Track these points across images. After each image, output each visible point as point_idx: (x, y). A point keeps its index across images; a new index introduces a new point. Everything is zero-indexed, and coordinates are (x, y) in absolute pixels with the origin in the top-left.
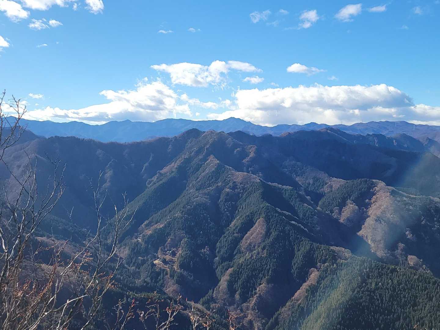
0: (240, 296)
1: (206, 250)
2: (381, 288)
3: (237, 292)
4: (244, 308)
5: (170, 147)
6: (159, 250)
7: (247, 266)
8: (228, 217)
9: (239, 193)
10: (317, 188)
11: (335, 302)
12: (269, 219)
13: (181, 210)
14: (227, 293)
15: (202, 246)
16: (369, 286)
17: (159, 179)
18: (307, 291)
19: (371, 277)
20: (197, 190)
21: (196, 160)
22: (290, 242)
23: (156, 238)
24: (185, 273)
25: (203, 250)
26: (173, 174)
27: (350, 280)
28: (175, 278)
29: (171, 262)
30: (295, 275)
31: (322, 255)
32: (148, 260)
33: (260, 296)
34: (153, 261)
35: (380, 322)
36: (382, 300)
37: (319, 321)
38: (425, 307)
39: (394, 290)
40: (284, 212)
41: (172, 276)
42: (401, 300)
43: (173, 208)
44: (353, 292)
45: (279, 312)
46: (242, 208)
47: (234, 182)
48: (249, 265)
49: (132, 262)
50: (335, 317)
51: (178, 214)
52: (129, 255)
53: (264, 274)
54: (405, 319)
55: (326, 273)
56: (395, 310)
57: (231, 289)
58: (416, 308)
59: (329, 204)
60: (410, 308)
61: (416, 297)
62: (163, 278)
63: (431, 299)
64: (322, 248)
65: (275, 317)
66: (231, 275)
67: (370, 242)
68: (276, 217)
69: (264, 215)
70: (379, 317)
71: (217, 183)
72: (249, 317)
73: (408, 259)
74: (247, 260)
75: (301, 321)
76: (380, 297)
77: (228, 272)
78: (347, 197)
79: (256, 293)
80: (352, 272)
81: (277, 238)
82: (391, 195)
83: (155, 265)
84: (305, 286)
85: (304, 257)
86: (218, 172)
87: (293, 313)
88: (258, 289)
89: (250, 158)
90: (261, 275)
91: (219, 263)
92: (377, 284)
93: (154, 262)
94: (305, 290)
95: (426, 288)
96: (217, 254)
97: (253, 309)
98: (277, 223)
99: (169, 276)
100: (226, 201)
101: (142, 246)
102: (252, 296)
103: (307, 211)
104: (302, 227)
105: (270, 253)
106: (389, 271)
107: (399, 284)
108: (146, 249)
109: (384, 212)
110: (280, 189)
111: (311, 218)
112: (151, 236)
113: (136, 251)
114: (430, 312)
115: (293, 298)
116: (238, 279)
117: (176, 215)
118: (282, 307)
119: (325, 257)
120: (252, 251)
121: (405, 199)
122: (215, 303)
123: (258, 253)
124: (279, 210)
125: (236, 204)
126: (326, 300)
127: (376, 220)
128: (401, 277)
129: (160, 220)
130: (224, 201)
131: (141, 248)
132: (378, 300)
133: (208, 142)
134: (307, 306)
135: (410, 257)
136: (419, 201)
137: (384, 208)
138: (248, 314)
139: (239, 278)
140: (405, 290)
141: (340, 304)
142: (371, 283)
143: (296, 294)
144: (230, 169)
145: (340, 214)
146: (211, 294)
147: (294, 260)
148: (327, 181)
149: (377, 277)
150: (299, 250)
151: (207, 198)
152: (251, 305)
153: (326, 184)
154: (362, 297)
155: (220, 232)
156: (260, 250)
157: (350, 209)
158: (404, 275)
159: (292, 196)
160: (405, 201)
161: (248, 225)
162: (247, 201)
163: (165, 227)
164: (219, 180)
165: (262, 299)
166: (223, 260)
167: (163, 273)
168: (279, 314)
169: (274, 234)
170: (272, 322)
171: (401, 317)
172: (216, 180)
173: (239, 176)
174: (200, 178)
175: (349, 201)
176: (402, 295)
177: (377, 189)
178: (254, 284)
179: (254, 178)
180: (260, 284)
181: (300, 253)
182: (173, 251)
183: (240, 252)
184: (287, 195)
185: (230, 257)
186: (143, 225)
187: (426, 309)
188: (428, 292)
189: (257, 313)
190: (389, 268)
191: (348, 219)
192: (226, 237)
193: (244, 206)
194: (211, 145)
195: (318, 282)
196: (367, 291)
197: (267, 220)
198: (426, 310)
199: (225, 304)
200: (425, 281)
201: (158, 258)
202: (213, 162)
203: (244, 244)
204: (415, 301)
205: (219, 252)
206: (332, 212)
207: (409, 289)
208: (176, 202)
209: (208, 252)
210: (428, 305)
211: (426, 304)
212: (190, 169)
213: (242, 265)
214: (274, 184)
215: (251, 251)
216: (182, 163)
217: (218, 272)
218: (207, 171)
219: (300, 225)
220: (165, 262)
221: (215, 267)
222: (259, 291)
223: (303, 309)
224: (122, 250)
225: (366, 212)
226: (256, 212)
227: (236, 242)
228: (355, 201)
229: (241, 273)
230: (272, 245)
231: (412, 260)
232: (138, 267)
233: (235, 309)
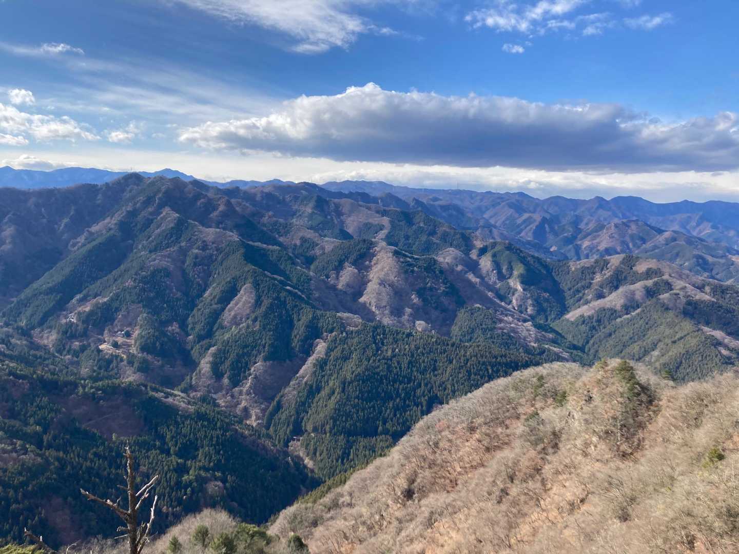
0: (230, 379)
1: (174, 328)
2: (399, 355)
3: (226, 376)
4: (236, 394)
5: (100, 196)
6: (106, 331)
7: (236, 342)
8: (199, 285)
9: (211, 255)
10: (306, 250)
11: (349, 374)
12: (258, 285)
13: (132, 278)
14: (212, 378)
15: (168, 322)
16: (384, 354)
17: (89, 240)
18: (315, 365)
19: (385, 344)
20: (150, 252)
21: (144, 214)
22: (287, 311)
23: (100, 315)
24: (149, 357)
25: (170, 328)
26: (112, 232)
27: (364, 349)
28: (136, 365)
29: (124, 345)
30: (297, 349)
31: (328, 323)
32: (89, 345)
33: (256, 377)
34: (98, 346)
35: (400, 391)
36: (400, 368)
37: (333, 398)
38: (446, 371)
39: (412, 356)
40: (275, 276)
41: (130, 363)
42: (420, 365)
43: (120, 276)
44: (369, 361)
45: (282, 393)
46: (219, 274)
47: (204, 241)
48: (238, 341)
49: (64, 349)
50: (351, 390)
51: (129, 283)
52: (60, 340)
53: (258, 350)
54: (426, 385)
55: (335, 343)
56: (415, 377)
57: (217, 374)
58: (436, 372)
59: (324, 267)
60: (430, 373)
61: (436, 361)
62: (117, 367)
63: (451, 362)
64: (328, 315)
65: (276, 399)
66: (215, 355)
67: (373, 309)
68: (267, 282)
69: (251, 280)
70: (399, 386)
71: (180, 243)
72: (244, 404)
73: (416, 325)
74: (235, 335)
75: (310, 400)
76: (398, 364)
77: (210, 351)
78: (344, 260)
79: (250, 375)
80: (365, 340)
81: (271, 308)
82: (394, 255)
83: (102, 351)
84: (311, 360)
85: (307, 327)
86: (179, 228)
87: (299, 392)
88: (252, 369)
89: (220, 212)
90: (254, 352)
91: (194, 343)
92: (393, 351)
93: (101, 347)
94: (312, 365)
95: (445, 351)
96: (190, 332)
97: (248, 393)
98: (269, 288)
99: (125, 363)
100: (195, 265)
101: (79, 328)
102: (246, 378)
103: (302, 275)
104: (299, 293)
105: (264, 325)
106: (404, 336)
107: (417, 348)
108: (86, 330)
109: (387, 274)
110: (264, 249)
111: (307, 283)
112: (91, 313)
113: (69, 334)
114: (451, 376)
115: (298, 375)
116: (224, 360)
117: (127, 284)
118: (285, 388)
119: (332, 325)
120: (239, 324)
121: (408, 259)
122: (196, 391)
123: (248, 327)
124: (269, 274)
125: (208, 268)
126: (338, 374)
127: (380, 284)
128: (418, 342)
129: (101, 292)
130: (192, 265)
131: (76, 330)
132: (396, 368)
133: (159, 191)
134: (317, 382)
135: (418, 322)
136: (423, 262)
137: (388, 270)
138: (241, 401)
139: (226, 358)
140: (423, 354)
141: (356, 376)
142: (387, 350)
143: (301, 371)
144: (196, 225)
145: (337, 278)
146: (189, 380)
147: (295, 332)
148: (319, 242)
149: (392, 343)
150: (299, 320)
151: (168, 262)
152: (245, 390)
153: (317, 245)
154: (378, 367)
155: (191, 305)
156: (250, 322)
157: (348, 273)
158: (421, 338)
159: (281, 257)
160: (409, 261)
161: (230, 293)
162: (225, 264)
163: (112, 300)
164: (182, 239)
165: (259, 380)
166: (200, 338)
167: (116, 359)
168: (282, 397)
169: (266, 302)
170: (274, 407)
171: (422, 385)
172: (176, 239)
173: (210, 233)
174: (153, 237)
175: (346, 264)
176: (421, 361)
177: (377, 249)
178: (246, 363)
179: (230, 236)
180: (255, 363)
181: (301, 322)
182: (127, 331)
183: (222, 327)
184: (274, 257)
185: (208, 334)
186: (74, 301)
187: (448, 372)
188: (447, 355)
189: (254, 397)
190: (404, 333)
191: (348, 285)
192: (200, 309)
193: (220, 270)
194: (164, 193)
195: (326, 354)
196: (384, 359)
197: (256, 285)
198: (447, 374)
199: (209, 392)
200: (444, 343)
201: (105, 342)
202: (169, 217)
203: (227, 316)
204: (434, 364)
205: (193, 329)
206: (328, 276)
207: (427, 353)
208: (122, 267)
209: (178, 330)
210: (448, 369)
211: (447, 368)
212: (136, 225)
213: (228, 342)
214: (256, 244)
215: (237, 324)
216: (123, 217)
217: (194, 353)
218: (163, 227)
219: (297, 291)
220: (116, 345)
221: (190, 348)
222: (254, 371)
223: (311, 386)
224: (46, 335)
225: (367, 276)
226: (240, 277)
227: (216, 315)
228: (355, 263)
229: (228, 351)
230: (266, 315)
231: (420, 325)
232: (76, 354)
233: (224, 396)
